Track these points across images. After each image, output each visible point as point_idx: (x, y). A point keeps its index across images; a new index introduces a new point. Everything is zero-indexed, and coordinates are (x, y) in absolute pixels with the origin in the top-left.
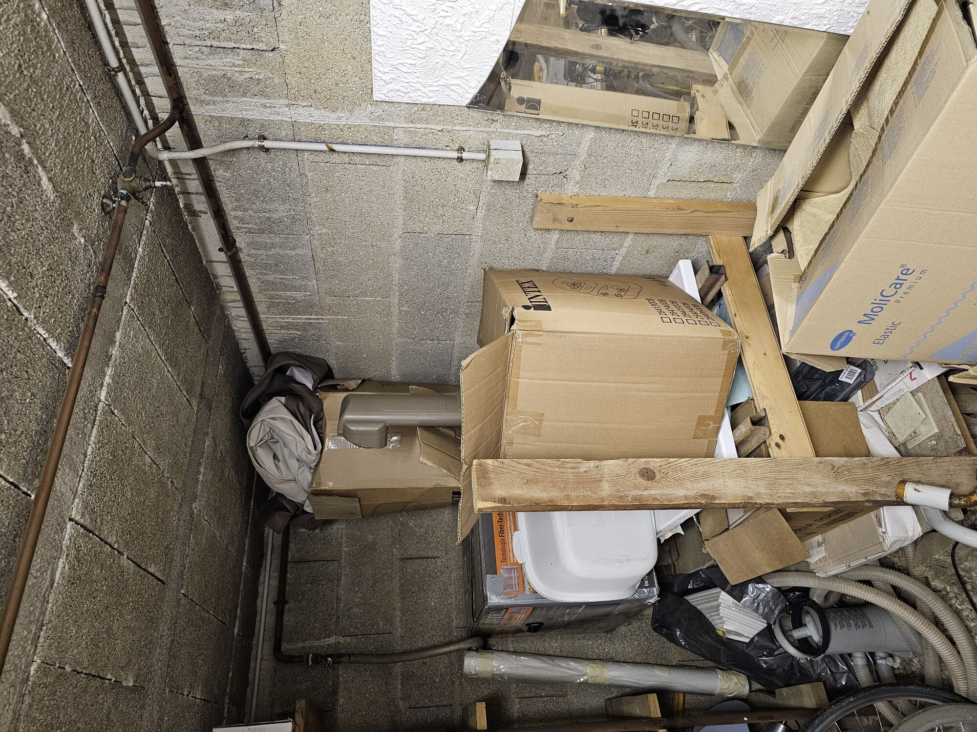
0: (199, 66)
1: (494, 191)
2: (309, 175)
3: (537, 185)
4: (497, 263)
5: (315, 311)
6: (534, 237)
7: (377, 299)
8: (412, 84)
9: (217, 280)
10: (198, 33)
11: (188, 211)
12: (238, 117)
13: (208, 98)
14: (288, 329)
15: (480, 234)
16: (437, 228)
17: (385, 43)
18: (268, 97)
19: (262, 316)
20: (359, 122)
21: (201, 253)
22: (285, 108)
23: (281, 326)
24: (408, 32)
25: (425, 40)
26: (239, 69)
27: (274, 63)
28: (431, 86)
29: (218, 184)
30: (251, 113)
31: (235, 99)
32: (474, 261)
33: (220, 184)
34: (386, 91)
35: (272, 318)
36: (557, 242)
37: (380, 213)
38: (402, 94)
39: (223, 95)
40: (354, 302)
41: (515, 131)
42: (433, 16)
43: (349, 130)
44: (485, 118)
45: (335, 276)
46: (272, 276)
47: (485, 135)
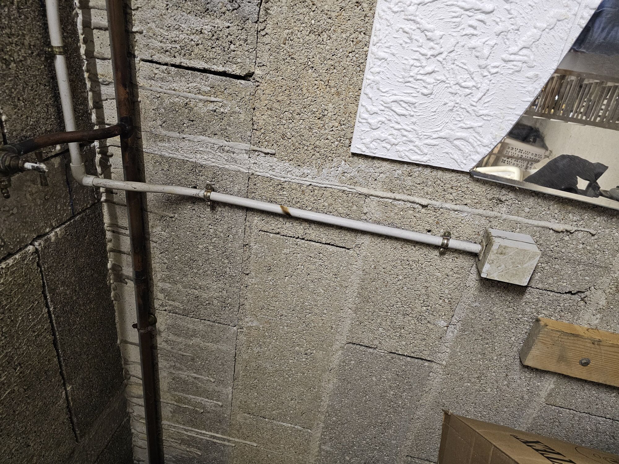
0: (161, 90)
1: (477, 304)
2: (254, 247)
3: (540, 305)
4: (458, 408)
5: (223, 428)
6: (518, 381)
7: (296, 427)
8: (406, 133)
9: (127, 366)
10: (169, 46)
11: (114, 274)
12: (191, 160)
13: (164, 132)
14: (189, 445)
15: (444, 363)
16: (390, 344)
17: (382, 70)
18: (228, 138)
19: (165, 423)
20: (326, 183)
21: (118, 330)
22: (245, 155)
23: (183, 440)
24: (417, 56)
25: (436, 69)
26: (205, 98)
27: (244, 93)
28: (429, 137)
29: (152, 245)
30: (206, 157)
31: (191, 137)
32: (428, 399)
33: (155, 244)
34: (368, 140)
35: (175, 427)
36: (550, 395)
37: (325, 311)
38: (389, 147)
39: (180, 130)
40: (269, 426)
41: (527, 221)
42: (454, 34)
43: (312, 194)
44: (489, 196)
45: (255, 387)
46: (186, 373)
47: (483, 221)
